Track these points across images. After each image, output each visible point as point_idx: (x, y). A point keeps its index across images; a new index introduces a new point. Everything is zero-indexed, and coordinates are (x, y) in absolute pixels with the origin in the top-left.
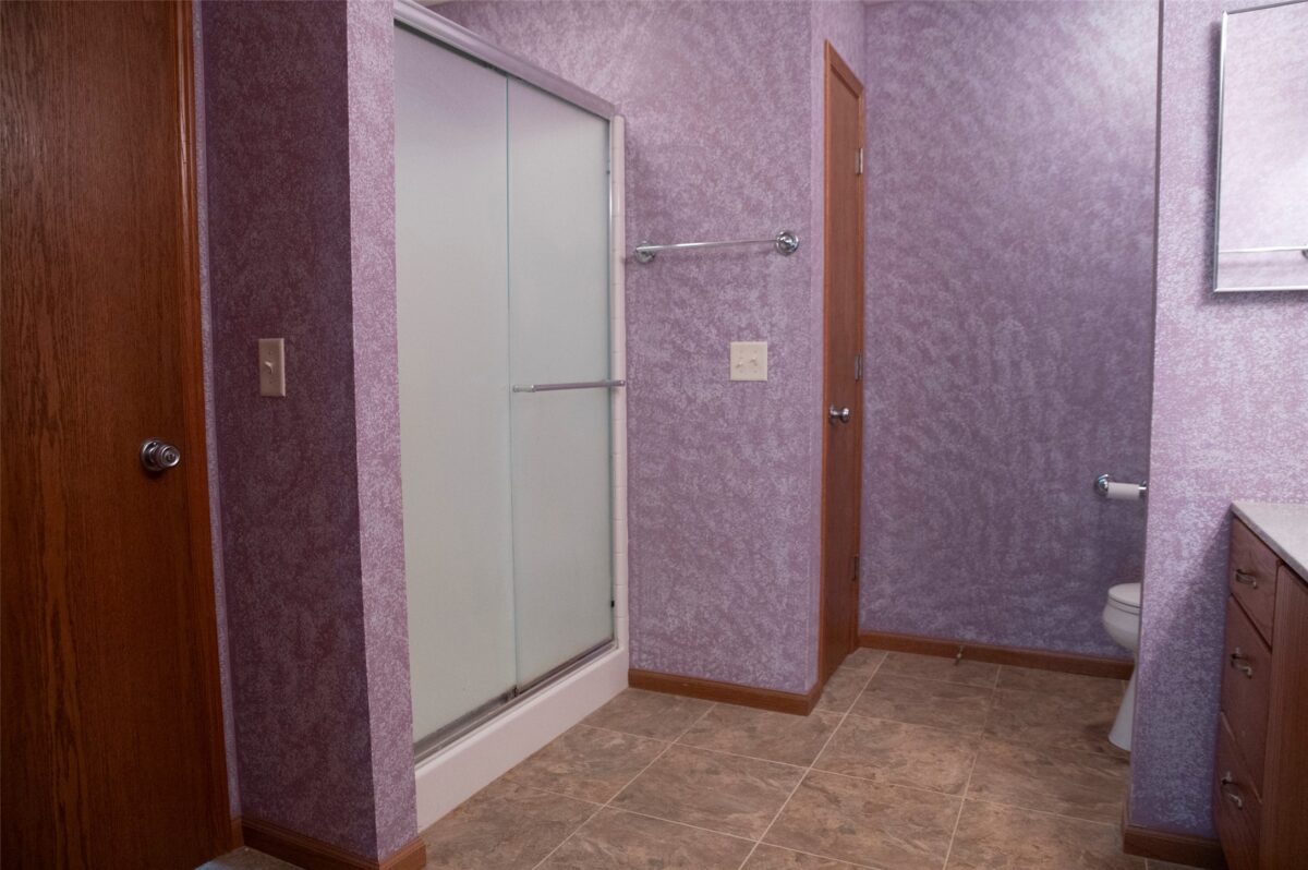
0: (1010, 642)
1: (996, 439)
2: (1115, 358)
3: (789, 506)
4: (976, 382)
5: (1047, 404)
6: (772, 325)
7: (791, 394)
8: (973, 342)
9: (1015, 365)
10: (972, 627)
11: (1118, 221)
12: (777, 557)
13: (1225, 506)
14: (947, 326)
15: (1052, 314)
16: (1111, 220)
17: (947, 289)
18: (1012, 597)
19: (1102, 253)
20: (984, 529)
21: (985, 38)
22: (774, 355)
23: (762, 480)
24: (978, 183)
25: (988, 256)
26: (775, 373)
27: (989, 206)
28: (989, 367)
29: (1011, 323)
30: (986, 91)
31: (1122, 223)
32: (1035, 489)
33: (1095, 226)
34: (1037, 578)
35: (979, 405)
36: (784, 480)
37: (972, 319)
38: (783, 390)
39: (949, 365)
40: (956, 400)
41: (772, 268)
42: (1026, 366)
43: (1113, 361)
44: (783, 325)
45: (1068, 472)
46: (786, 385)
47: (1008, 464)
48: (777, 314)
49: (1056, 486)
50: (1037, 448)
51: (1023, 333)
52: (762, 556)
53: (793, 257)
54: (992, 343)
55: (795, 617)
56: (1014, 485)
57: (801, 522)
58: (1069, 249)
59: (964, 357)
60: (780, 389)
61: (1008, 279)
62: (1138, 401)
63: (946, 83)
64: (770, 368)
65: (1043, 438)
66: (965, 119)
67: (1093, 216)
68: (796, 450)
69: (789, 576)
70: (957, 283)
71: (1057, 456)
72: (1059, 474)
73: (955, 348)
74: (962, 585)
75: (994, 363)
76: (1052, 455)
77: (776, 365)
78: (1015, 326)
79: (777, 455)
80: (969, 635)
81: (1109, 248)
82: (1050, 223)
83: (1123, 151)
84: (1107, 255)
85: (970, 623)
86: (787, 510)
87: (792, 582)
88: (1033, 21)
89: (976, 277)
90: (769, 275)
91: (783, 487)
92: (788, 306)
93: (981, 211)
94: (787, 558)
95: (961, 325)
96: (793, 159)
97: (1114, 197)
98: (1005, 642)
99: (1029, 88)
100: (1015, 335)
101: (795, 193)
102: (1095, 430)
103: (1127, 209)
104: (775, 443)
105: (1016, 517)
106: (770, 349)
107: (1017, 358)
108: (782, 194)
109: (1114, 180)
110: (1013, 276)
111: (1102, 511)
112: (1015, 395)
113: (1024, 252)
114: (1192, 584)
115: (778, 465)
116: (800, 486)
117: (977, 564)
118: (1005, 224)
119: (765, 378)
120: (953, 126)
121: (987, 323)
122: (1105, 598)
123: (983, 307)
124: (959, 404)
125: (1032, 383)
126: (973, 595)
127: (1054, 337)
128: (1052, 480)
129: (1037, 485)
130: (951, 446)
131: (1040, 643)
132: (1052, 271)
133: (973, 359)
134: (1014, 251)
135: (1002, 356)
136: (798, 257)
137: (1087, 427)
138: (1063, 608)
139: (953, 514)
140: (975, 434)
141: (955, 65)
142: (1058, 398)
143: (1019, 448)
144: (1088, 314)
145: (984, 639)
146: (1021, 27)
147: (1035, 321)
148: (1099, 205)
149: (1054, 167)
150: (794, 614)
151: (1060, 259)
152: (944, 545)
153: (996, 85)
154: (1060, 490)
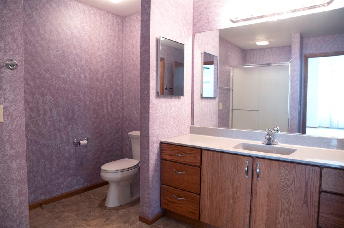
0: (56, 194)
1: (46, 133)
2: (76, 107)
3: (17, 172)
4: (39, 116)
5: (60, 121)
6: (5, 99)
7: (16, 126)
8: (37, 103)
9: (51, 110)
10: (43, 195)
11: (76, 70)
12: (13, 194)
13: (159, 141)
14: (28, 97)
15: (60, 94)
16: (75, 69)
17: (28, 85)
18: (55, 181)
19: (72, 78)
20: (44, 162)
21: (40, 4)
22: (6, 111)
23: (3, 165)
24: (37, 51)
25: (41, 75)
26: (8, 118)
27: (41, 59)
28: (43, 111)
29: (49, 97)
30: (40, 21)
31: (77, 70)
32: (59, 147)
33: (71, 70)
34: (61, 173)
35: (40, 123)
36: (14, 162)
37: (37, 95)
38: (12, 125)
39: (29, 111)
40: (33, 122)
41: (4, 74)
42: (54, 110)
43: (76, 108)
44: (11, 98)
45: (67, 140)
46: (13, 123)
47: (50, 141)
48: (8, 94)
49: (64, 145)
50: (58, 134)
51: (53, 100)
52: (5, 197)
53: (15, 71)
54: (43, 103)
55: (23, 215)
56: (53, 147)
57: (23, 177)
58: (64, 76)
59: (34, 108)
60: (10, 125)
61: (48, 83)
62: (82, 118)
63: (26, 14)
64: (5, 116)
65: (60, 131)
66: (33, 28)
67: (70, 67)
68: (19, 149)
69: (19, 200)
70: (31, 83)
71: (64, 136)
72: (65, 141)
73: (31, 105)
74: (39, 183)
75: (44, 109)
76: (62, 136)
77: (8, 115)
78: (50, 98)
79: (10, 152)
80: (43, 198)
81: (74, 77)
82: (59, 67)
83: (77, 51)
84: (73, 79)
85: (43, 194)
86: (16, 174)
87: (21, 202)
88: (54, 5)
89: (38, 82)
90: (3, 77)
91: (14, 165)
92: (13, 91)
93: (39, 60)
94: (18, 193)
95: (33, 97)
96: (14, 31)
97: (75, 63)
98: (54, 195)
99: (53, 25)
100: (50, 100)
101: (15, 45)
102: (72, 127)
103: (78, 67)
104: (9, 148)
105: (54, 156)
106: (4, 108)
107: (51, 108)
108: (9, 44)
109: (75, 58)
110: (49, 82)
111: (76, 149)
112: (51, 119)
113: (52, 75)
114: (156, 160)
115: (11, 157)
116: (22, 163)
117: (43, 174)
118: (46, 66)
119: (3, 121)
120: (29, 29)
121: (41, 97)
122: (100, 169)
123: (40, 91)
124: (33, 123)
125: (56, 115)
126: (43, 184)
127: (61, 101)
128: (63, 143)
129: (59, 145)
130: (31, 138)
131: (64, 191)
132: (60, 82)
133: (38, 108)
134: (49, 74)
135: (47, 107)
136: (17, 72)
137: (71, 126)
138: (69, 179)
139: (34, 160)
140: (40, 133)
141: (30, 9)
142: (63, 119)
143: (53, 135)
144: (70, 95)
145: (47, 197)
146: (51, 6)
147: (56, 96)
148: (72, 65)
149: (60, 51)
150: (22, 214)
151: (62, 78)
152: (32, 171)
153: (43, 21)
154: (65, 146)
